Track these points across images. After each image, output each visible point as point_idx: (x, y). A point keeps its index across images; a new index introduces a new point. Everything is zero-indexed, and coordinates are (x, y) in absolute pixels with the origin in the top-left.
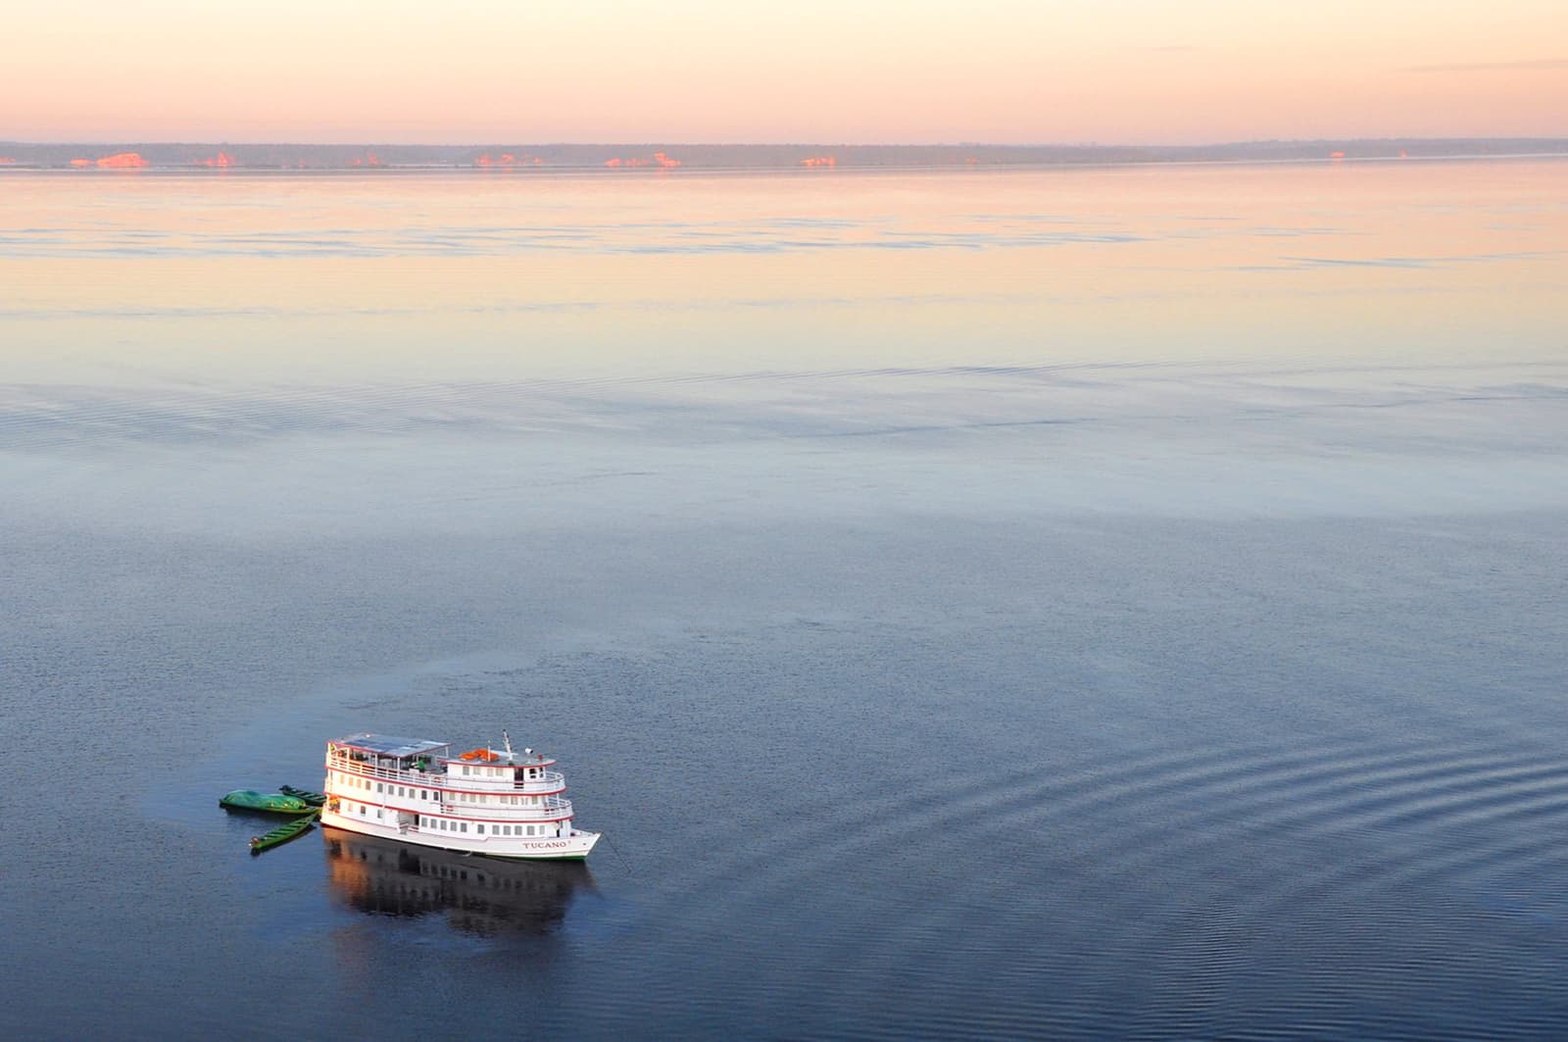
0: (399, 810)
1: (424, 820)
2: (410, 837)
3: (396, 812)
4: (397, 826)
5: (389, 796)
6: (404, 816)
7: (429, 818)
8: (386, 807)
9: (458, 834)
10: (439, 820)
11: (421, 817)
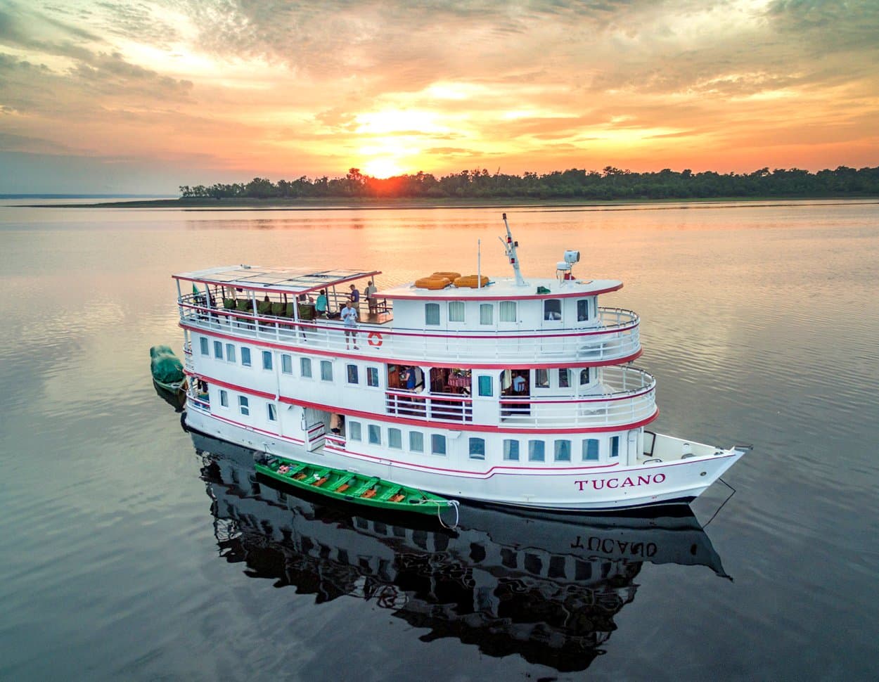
0: (306, 405)
1: (356, 426)
2: (329, 458)
3: (300, 410)
4: (304, 436)
5: (285, 378)
6: (314, 418)
7: (365, 423)
8: (281, 399)
9: (427, 457)
10: (384, 427)
11: (348, 419)
